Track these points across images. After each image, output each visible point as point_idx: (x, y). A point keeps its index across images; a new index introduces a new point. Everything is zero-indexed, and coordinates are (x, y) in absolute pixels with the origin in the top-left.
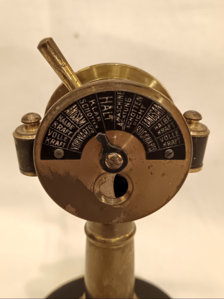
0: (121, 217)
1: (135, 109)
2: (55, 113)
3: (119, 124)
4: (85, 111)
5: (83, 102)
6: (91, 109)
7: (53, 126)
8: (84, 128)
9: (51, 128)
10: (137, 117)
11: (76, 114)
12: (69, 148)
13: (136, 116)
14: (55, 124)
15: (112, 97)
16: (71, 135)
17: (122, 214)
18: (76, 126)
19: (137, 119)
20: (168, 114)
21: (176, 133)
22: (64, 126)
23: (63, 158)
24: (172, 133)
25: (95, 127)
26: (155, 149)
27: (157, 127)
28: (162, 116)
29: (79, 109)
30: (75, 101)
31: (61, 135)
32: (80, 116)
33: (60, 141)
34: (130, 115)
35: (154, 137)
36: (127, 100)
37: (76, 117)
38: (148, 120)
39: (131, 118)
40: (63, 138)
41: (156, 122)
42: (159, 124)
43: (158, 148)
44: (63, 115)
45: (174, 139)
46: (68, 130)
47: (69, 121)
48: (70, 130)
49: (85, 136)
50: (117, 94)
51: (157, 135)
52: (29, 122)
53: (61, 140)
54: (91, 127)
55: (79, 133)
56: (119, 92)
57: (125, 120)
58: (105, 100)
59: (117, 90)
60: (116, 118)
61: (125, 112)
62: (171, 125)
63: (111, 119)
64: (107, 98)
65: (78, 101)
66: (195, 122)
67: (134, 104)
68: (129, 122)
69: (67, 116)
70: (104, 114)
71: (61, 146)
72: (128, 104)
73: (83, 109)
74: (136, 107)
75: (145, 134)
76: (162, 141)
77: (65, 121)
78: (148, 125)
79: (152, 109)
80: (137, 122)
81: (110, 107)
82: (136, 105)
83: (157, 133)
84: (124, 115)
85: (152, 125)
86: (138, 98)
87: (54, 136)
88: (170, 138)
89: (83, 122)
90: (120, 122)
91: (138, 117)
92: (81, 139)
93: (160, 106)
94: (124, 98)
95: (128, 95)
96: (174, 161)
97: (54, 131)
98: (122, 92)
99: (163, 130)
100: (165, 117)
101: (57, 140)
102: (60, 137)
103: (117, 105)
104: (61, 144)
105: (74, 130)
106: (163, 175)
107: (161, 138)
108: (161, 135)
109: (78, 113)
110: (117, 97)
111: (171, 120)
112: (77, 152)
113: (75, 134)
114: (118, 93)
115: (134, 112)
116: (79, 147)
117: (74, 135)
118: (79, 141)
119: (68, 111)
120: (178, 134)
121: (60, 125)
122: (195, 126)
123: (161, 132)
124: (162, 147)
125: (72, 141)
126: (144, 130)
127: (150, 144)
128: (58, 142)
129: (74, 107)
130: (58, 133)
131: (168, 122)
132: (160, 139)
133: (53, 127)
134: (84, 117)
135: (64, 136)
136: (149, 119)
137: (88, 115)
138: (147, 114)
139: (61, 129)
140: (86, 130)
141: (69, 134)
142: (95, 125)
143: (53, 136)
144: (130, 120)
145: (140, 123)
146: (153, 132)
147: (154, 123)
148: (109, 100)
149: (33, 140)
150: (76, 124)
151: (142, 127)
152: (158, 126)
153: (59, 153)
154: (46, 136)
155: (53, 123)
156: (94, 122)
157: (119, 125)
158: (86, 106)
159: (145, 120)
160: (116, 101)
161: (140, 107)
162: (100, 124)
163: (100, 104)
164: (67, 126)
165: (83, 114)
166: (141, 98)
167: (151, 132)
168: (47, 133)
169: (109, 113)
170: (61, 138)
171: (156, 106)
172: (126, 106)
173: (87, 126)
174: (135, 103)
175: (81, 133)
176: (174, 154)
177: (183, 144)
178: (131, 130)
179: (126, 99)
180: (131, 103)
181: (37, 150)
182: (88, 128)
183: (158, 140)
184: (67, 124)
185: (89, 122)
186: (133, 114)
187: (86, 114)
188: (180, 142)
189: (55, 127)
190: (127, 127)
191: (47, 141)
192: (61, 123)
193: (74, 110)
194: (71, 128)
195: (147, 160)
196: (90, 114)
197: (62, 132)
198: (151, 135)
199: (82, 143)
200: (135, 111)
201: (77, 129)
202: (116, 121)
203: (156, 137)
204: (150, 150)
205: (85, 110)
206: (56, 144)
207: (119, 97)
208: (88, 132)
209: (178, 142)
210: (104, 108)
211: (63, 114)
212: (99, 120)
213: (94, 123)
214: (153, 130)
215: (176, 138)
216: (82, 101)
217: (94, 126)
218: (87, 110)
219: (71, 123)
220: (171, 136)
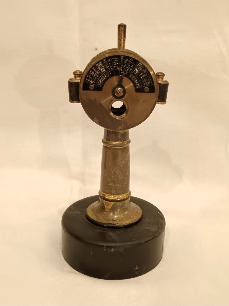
0: (122, 126)
1: (129, 64)
2: (91, 66)
3: (122, 72)
4: (105, 65)
5: (105, 60)
6: (108, 64)
7: (89, 72)
8: (104, 74)
9: (89, 73)
12: (97, 85)
13: (130, 68)
14: (91, 71)
15: (118, 58)
16: (98, 78)
17: (123, 124)
18: (101, 73)
19: (131, 70)
20: (146, 68)
21: (150, 78)
22: (95, 73)
23: (94, 90)
24: (148, 78)
25: (110, 74)
26: (139, 87)
27: (140, 75)
28: (143, 69)
29: (103, 64)
30: (101, 60)
31: (93, 77)
32: (103, 68)
33: (92, 81)
34: (127, 68)
35: (139, 80)
37: (101, 68)
39: (128, 70)
40: (94, 79)
41: (140, 72)
42: (141, 73)
43: (141, 86)
44: (95, 67)
45: (149, 81)
46: (96, 75)
47: (97, 70)
48: (98, 75)
49: (105, 78)
50: (121, 57)
51: (140, 79)
52: (77, 74)
53: (93, 80)
54: (108, 74)
55: (102, 77)
56: (122, 56)
57: (125, 70)
58: (115, 60)
59: (121, 55)
60: (120, 69)
61: (125, 66)
62: (147, 74)
63: (118, 70)
64: (116, 59)
65: (102, 59)
66: (161, 77)
67: (129, 62)
69: (97, 67)
70: (114, 67)
71: (93, 83)
72: (126, 62)
73: (105, 64)
74: (130, 64)
75: (134, 78)
76: (143, 82)
77: (96, 70)
78: (136, 73)
79: (138, 65)
80: (131, 72)
81: (117, 63)
82: (130, 63)
83: (141, 78)
84: (124, 67)
85: (138, 73)
87: (90, 77)
88: (147, 81)
89: (104, 71)
90: (122, 71)
91: (131, 69)
92: (103, 80)
93: (141, 63)
94: (124, 59)
95: (126, 57)
96: (149, 94)
97: (90, 75)
98: (123, 56)
99: (143, 76)
100: (144, 69)
102: (92, 79)
103: (121, 62)
104: (93, 82)
105: (99, 75)
106: (144, 102)
107: (142, 80)
108: (142, 79)
109: (102, 66)
110: (121, 58)
111: (147, 71)
112: (101, 87)
113: (100, 77)
114: (121, 56)
115: (129, 66)
116: (102, 84)
117: (99, 78)
118: (102, 81)
119: (97, 65)
120: (151, 79)
121: (93, 72)
122: (161, 80)
123: (142, 77)
124: (143, 85)
125: (98, 81)
126: (134, 76)
127: (137, 84)
128: (91, 81)
129: (100, 62)
130: (92, 76)
131: (146, 72)
132: (142, 81)
133: (90, 73)
134: (105, 68)
135: (95, 78)
136: (136, 70)
137: (107, 67)
138: (135, 68)
139: (93, 74)
140: (106, 75)
141: (97, 77)
142: (110, 72)
143: (89, 78)
144: (127, 70)
145: (132, 72)
146: (138, 77)
147: (139, 72)
148: (117, 59)
149: (79, 82)
150: (101, 71)
151: (133, 74)
153: (92, 87)
154: (86, 78)
155: (89, 71)
156: (109, 71)
157: (121, 73)
158: (106, 62)
159: (134, 71)
160: (121, 60)
161: (132, 63)
162: (112, 72)
163: (113, 62)
164: (96, 72)
165: (104, 67)
166: (132, 59)
167: (137, 77)
168: (87, 76)
169: (117, 66)
170: (93, 79)
171: (140, 63)
172: (125, 63)
173: (106, 73)
174: (130, 62)
175: (103, 77)
176: (149, 90)
178: (127, 76)
179: (125, 59)
181: (81, 86)
182: (106, 74)
183: (141, 82)
184: (96, 71)
185: (107, 71)
186: (128, 67)
187: (106, 66)
188: (152, 83)
189: (91, 73)
190: (126, 74)
191: (86, 80)
192: (93, 71)
193: (100, 64)
194: (98, 74)
195: (136, 93)
196: (108, 67)
197: (94, 76)
198: (137, 79)
200: (130, 66)
201: (101, 74)
202: (120, 71)
203: (140, 80)
204: (137, 87)
205: (106, 64)
206: (90, 82)
207: (122, 58)
208: (106, 76)
209: (151, 83)
210: (114, 64)
211: (95, 66)
212: (112, 70)
213: (110, 71)
214: (138, 76)
215: (150, 81)
216: (104, 60)
217: (109, 73)
218: (106, 65)
219: (98, 71)
220: (147, 80)
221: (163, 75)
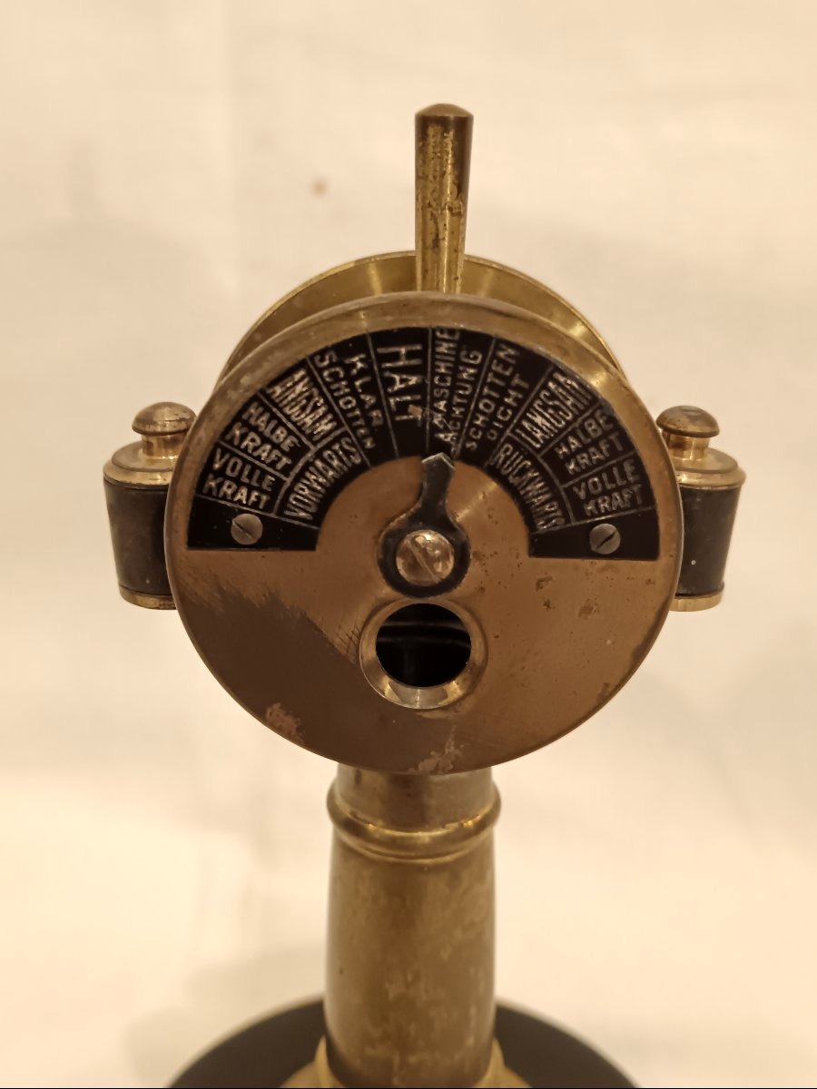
0: (447, 751)
1: (493, 386)
2: (237, 397)
3: (442, 436)
4: (332, 392)
5: (326, 363)
6: (351, 385)
7: (228, 437)
8: (328, 447)
9: (223, 443)
10: (499, 412)
11: (304, 402)
12: (280, 513)
13: (496, 409)
14: (237, 433)
15: (418, 347)
16: (286, 470)
17: (451, 742)
18: (304, 439)
19: (499, 421)
20: (601, 407)
21: (628, 468)
22: (265, 440)
23: (260, 545)
24: (615, 471)
25: (363, 445)
26: (558, 523)
27: (565, 450)
28: (582, 413)
29: (313, 382)
30: (301, 357)
31: (254, 467)
32: (315, 408)
33: (250, 489)
34: (477, 408)
35: (557, 482)
36: (468, 357)
37: (303, 409)
38: (536, 425)
39: (481, 418)
40: (260, 480)
41: (561, 430)
42: (571, 440)
43: (568, 521)
44: (262, 404)
45: (619, 489)
46: (276, 452)
47: (280, 423)
48: (284, 453)
49: (331, 473)
50: (435, 337)
51: (565, 476)
52: (159, 429)
53: (254, 483)
54: (352, 445)
55: (312, 464)
56: (442, 331)
57: (462, 423)
58: (396, 357)
59: (435, 324)
60: (432, 416)
61: (461, 396)
62: (610, 442)
63: (415, 420)
64: (403, 350)
65: (312, 357)
66: (694, 441)
67: (490, 369)
68: (473, 430)
69: (276, 405)
70: (392, 401)
71: (255, 505)
72: (472, 371)
73: (327, 385)
74: (497, 381)
75: (524, 471)
76: (582, 494)
77: (268, 422)
78: (537, 441)
79: (548, 389)
80: (502, 432)
81: (413, 380)
82: (497, 375)
83: (566, 471)
84: (459, 405)
85: (547, 442)
86: (503, 350)
87: (233, 469)
88: (609, 487)
89: (325, 427)
90: (446, 430)
91: (504, 414)
92: (320, 484)
93: (573, 378)
94: (458, 350)
95: (471, 341)
96: (623, 565)
97: (234, 455)
98: (451, 332)
99: (584, 460)
100: (592, 416)
101: (240, 484)
102: (250, 476)
103: (434, 374)
104: (253, 498)
105: (296, 452)
106: (586, 610)
107: (578, 485)
108: (576, 474)
109: (309, 398)
110: (434, 346)
111: (611, 426)
112: (304, 525)
113: (300, 464)
114: (438, 334)
115: (489, 397)
116: (313, 509)
117: (297, 470)
118: (310, 488)
119: (278, 390)
120: (633, 474)
121: (252, 435)
122: (696, 457)
123: (577, 464)
124: (581, 514)
125: (290, 490)
126: (521, 457)
127: (544, 504)
128: (244, 491)
129: (297, 376)
130: (245, 462)
131: (599, 433)
132: (576, 490)
133: (231, 442)
134: (330, 410)
135: (264, 472)
136: (539, 420)
137: (341, 402)
138: (531, 405)
139: (255, 449)
140: (336, 453)
141: (279, 466)
142: (365, 437)
143: (228, 472)
144: (478, 423)
145: (508, 433)
146: (551, 463)
147: (556, 435)
148: (410, 355)
149: (164, 488)
150: (303, 432)
151: (517, 447)
152: (568, 445)
153: (246, 529)
154: (207, 469)
155: (229, 428)
156: (361, 427)
157: (440, 441)
158: (335, 376)
159: (526, 424)
160: (434, 359)
161: (508, 380)
162: (379, 433)
163: (382, 370)
164: (274, 438)
165: (327, 402)
166: (511, 352)
167: (546, 466)
168: (211, 460)
169: (409, 398)
170: (255, 477)
171: (562, 379)
172: (465, 376)
173: (337, 440)
174: (494, 368)
175: (319, 464)
176: (622, 541)
177: (650, 508)
178: (480, 458)
179: (463, 353)
180: (479, 367)
181: (178, 518)
182: (341, 448)
183: (569, 491)
184: (273, 431)
185: (346, 428)
186: (486, 406)
187: (336, 399)
188: (639, 501)
189: (236, 442)
190: (468, 445)
191: (211, 489)
192: (255, 429)
193: (299, 388)
194: (285, 447)
195: (535, 560)
196: (349, 402)
197: (258, 458)
198: (545, 476)
199: (320, 496)
200: (494, 394)
201: (307, 449)
202: (433, 426)
203: (563, 482)
204: (542, 526)
205: (334, 387)
206: (238, 497)
207: (443, 348)
208: (340, 459)
209: (633, 499)
210: (392, 382)
211: (262, 399)
212: (376, 423)
213: (362, 431)
214: (551, 457)
215: (629, 485)
216: (322, 360)
217: (361, 440)
218: (338, 389)
219: (288, 429)
220: (612, 479)
221: (707, 430)
